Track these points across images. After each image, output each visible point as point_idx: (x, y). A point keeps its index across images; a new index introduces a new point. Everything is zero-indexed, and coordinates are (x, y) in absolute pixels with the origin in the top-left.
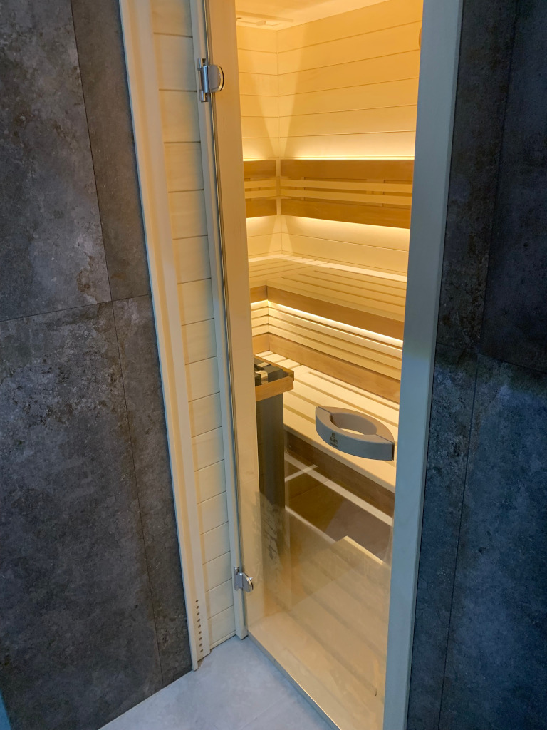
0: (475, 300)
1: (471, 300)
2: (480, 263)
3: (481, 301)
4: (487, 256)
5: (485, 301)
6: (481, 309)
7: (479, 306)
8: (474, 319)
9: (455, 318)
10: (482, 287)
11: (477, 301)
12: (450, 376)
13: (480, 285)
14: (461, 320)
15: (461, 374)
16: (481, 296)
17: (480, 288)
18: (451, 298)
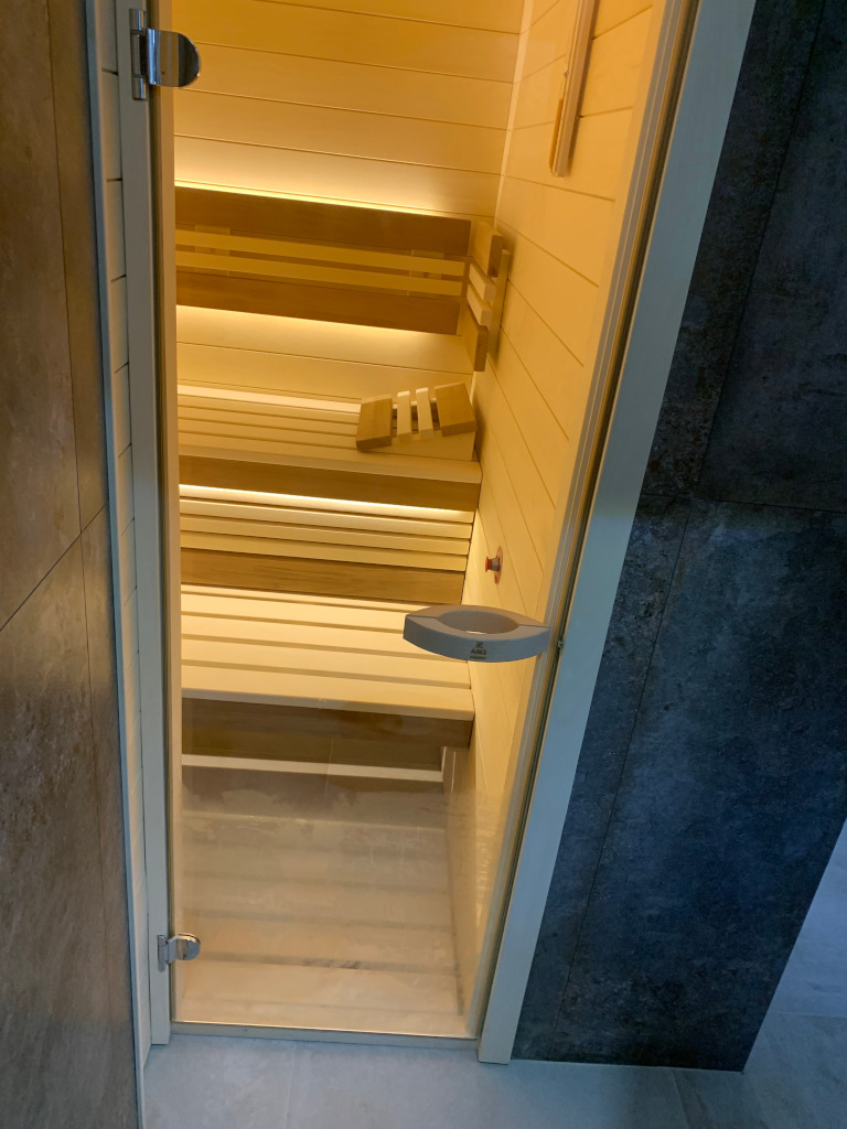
0: (697, 439)
1: (692, 440)
2: (710, 397)
3: (704, 440)
4: (719, 390)
5: (710, 439)
6: (703, 449)
7: (700, 446)
8: (692, 460)
9: (667, 463)
10: (708, 425)
11: (699, 440)
12: (651, 530)
13: (705, 422)
14: (676, 463)
15: (667, 524)
16: (706, 435)
17: (706, 425)
18: (665, 440)
